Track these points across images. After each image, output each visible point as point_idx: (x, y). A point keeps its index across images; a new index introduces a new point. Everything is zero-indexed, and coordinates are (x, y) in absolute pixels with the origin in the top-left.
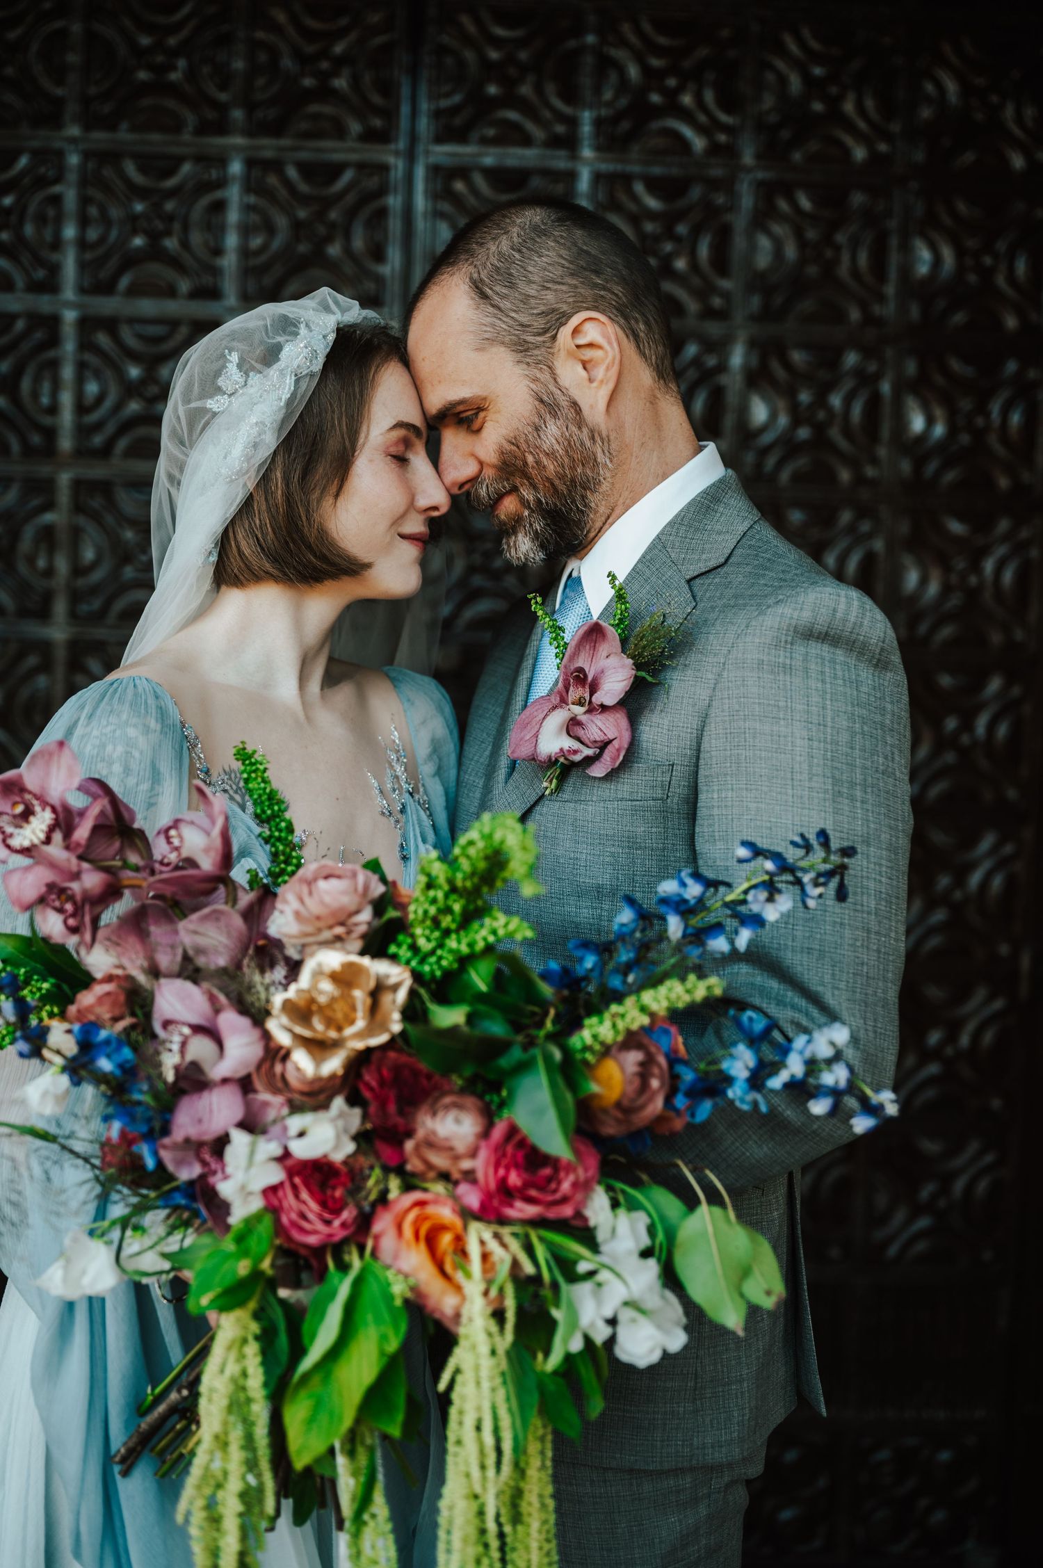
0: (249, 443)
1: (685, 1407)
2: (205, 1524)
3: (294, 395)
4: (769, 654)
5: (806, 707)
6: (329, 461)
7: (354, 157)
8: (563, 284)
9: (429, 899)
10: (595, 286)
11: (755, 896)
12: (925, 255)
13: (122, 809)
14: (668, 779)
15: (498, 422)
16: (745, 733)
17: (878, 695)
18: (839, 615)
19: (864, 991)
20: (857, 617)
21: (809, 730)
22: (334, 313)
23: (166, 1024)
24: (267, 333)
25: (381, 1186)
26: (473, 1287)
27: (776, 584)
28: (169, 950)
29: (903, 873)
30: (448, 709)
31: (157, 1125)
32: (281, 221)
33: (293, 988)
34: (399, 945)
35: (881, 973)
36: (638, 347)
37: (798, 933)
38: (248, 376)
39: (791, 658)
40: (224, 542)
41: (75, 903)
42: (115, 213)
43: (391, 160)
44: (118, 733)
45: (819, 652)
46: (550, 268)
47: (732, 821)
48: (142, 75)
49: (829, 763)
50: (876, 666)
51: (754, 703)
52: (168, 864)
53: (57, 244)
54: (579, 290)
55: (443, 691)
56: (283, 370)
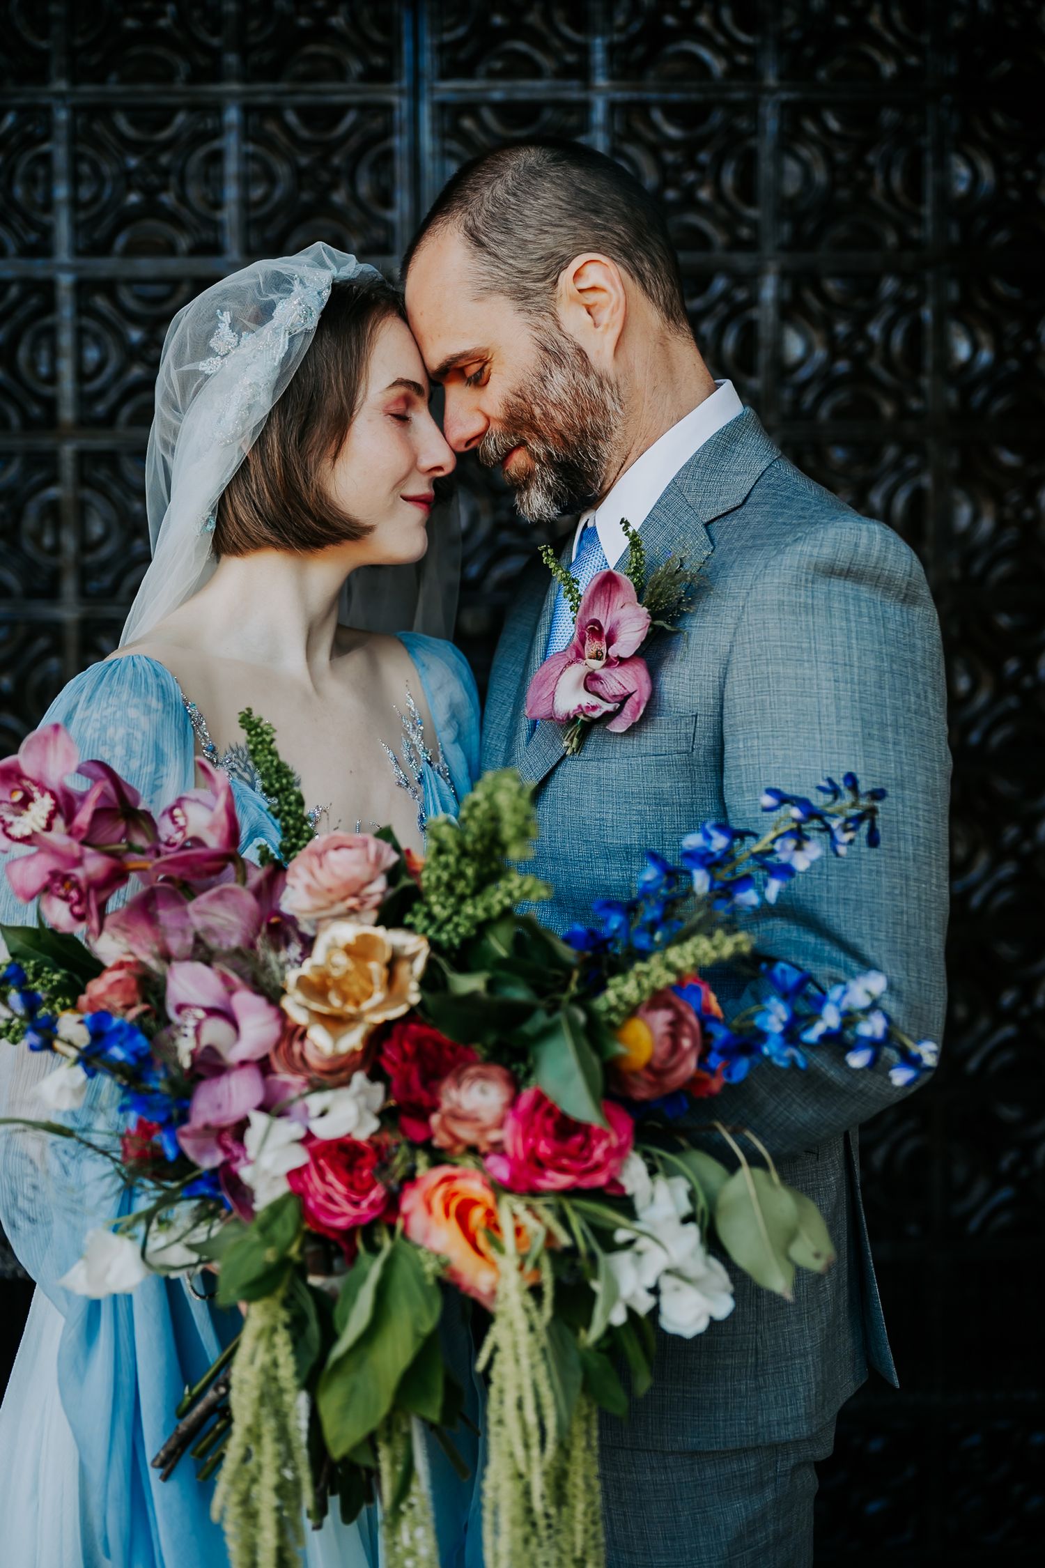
0: (243, 405)
1: (746, 1385)
2: (241, 1521)
3: (288, 355)
4: (789, 594)
5: (831, 648)
6: (327, 421)
7: (355, 98)
8: (562, 226)
9: (442, 865)
10: (596, 226)
11: (783, 845)
12: (962, 171)
13: (126, 791)
14: (693, 731)
15: (502, 374)
16: (768, 677)
17: (907, 631)
18: (861, 550)
19: (905, 941)
20: (881, 551)
21: (834, 671)
22: (329, 269)
23: (180, 1008)
24: (260, 292)
25: (409, 1164)
26: (508, 1262)
27: (794, 522)
28: (179, 933)
29: (943, 816)
30: (466, 671)
31: (175, 1112)
32: (282, 170)
33: (307, 963)
34: (415, 915)
35: (923, 921)
36: (644, 287)
37: (833, 884)
38: (240, 336)
39: (813, 597)
40: (221, 509)
41: (79, 891)
42: (107, 169)
43: (395, 99)
44: (119, 714)
45: (842, 589)
46: (547, 210)
47: (760, 770)
48: (130, 23)
49: (857, 705)
50: (903, 601)
51: (776, 646)
52: (174, 845)
53: (48, 206)
54: (578, 232)
55: (461, 654)
56: (276, 328)
